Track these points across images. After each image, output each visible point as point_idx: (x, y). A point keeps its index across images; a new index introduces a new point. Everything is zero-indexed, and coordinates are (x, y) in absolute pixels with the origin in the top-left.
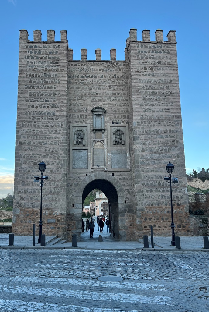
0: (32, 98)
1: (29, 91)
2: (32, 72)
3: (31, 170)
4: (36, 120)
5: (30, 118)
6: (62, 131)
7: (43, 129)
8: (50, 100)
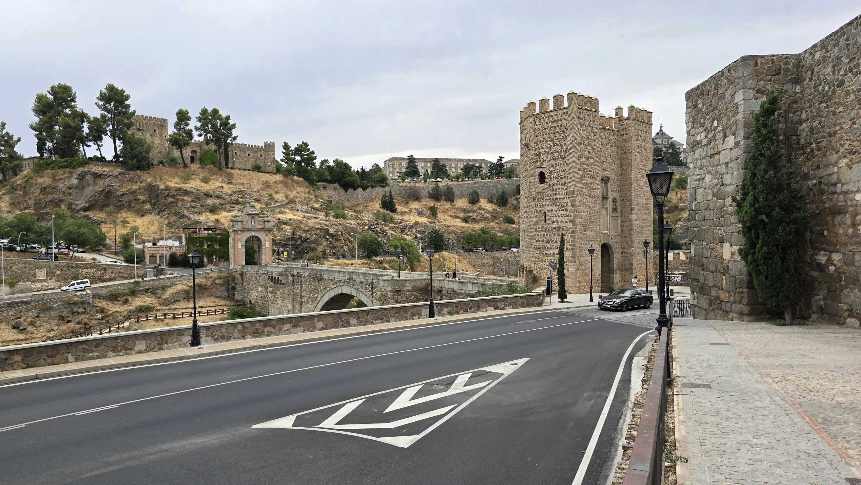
0: (581, 167)
1: (580, 160)
2: (580, 140)
3: (583, 236)
4: (584, 189)
5: (581, 188)
6: (598, 201)
7: (589, 198)
8: (591, 170)
